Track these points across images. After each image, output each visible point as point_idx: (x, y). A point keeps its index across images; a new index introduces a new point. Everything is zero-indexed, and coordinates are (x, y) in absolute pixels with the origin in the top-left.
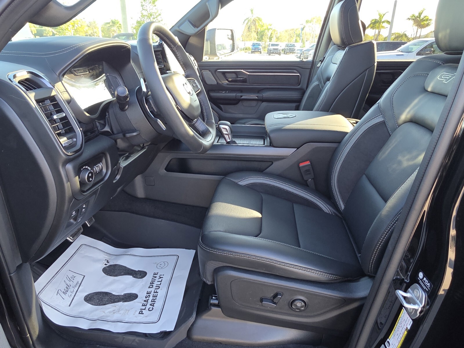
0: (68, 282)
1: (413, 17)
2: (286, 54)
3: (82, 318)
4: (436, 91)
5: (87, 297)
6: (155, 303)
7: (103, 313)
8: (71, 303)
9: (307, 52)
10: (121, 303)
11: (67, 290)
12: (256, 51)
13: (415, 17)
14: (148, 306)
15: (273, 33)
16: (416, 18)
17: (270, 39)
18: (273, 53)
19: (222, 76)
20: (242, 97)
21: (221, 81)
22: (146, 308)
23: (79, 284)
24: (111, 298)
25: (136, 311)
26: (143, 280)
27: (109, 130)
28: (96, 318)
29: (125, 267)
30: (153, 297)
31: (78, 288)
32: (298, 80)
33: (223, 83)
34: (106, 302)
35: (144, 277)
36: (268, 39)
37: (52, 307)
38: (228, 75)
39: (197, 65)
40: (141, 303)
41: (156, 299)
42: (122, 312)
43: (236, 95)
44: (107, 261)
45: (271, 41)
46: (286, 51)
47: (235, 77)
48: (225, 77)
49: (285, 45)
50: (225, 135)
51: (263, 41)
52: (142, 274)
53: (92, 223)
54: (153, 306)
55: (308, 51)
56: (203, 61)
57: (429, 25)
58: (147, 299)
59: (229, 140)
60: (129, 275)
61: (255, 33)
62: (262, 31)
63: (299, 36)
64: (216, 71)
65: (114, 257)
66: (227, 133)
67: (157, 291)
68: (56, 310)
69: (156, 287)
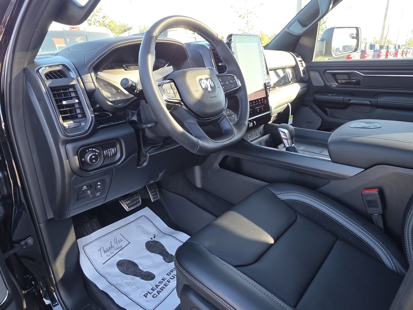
0: (113, 244)
3: (105, 279)
5: (120, 262)
6: (161, 292)
7: (121, 280)
8: (106, 262)
10: (138, 279)
11: (109, 250)
14: (155, 292)
19: (331, 77)
20: (351, 100)
21: (329, 83)
22: (152, 292)
23: (122, 248)
24: (135, 270)
25: (143, 292)
26: (168, 265)
27: (136, 119)
28: (113, 283)
29: (164, 247)
30: (164, 285)
31: (119, 252)
33: (331, 85)
34: (129, 272)
35: (171, 262)
37: (89, 260)
38: (338, 77)
39: (304, 66)
40: (152, 286)
41: (165, 288)
42: (133, 287)
43: (343, 99)
44: (154, 236)
47: (347, 79)
48: (335, 79)
50: (284, 140)
52: (171, 259)
53: (156, 199)
54: (159, 294)
56: (313, 61)
58: (159, 284)
59: (287, 146)
60: (161, 255)
64: (325, 71)
65: (162, 234)
66: (286, 138)
67: (170, 281)
68: (91, 263)
69: (172, 276)
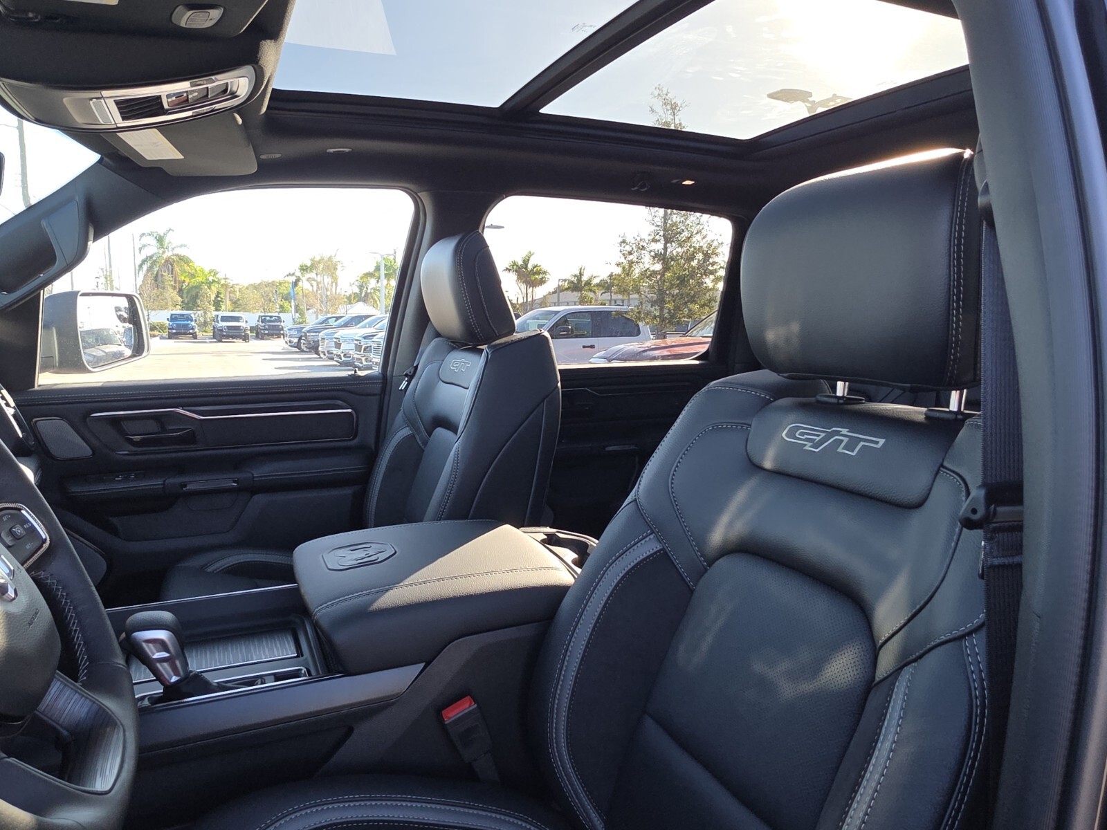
1: (515, 267)
2: (262, 339)
4: (792, 469)
9: (314, 334)
12: (181, 334)
13: (517, 266)
15: (222, 290)
16: (519, 268)
17: (217, 305)
18: (228, 337)
19: (110, 430)
20: (185, 486)
32: (350, 425)
33: (114, 451)
36: (212, 306)
38: (129, 426)
39: (13, 404)
43: (164, 484)
45: (220, 310)
46: (262, 331)
47: (155, 431)
48: (122, 433)
49: (257, 319)
50: (158, 665)
51: (198, 310)
55: (316, 332)
56: (36, 388)
57: (544, 282)
59: (174, 679)
61: (175, 292)
62: (196, 287)
63: (287, 298)
64: (86, 415)
66: (167, 655)
